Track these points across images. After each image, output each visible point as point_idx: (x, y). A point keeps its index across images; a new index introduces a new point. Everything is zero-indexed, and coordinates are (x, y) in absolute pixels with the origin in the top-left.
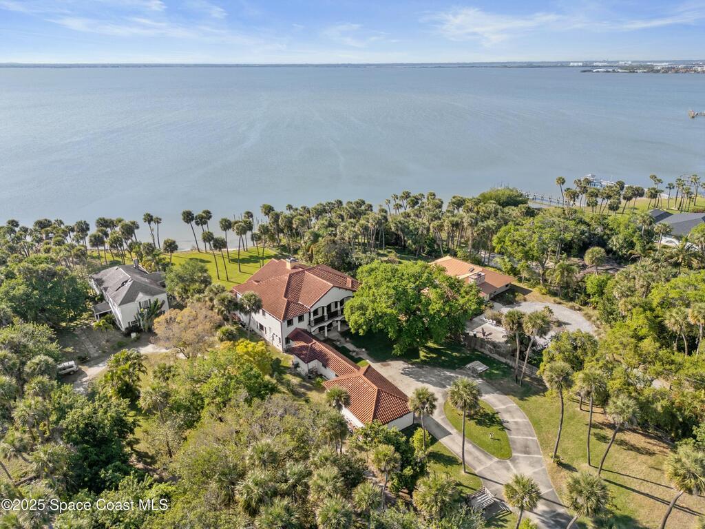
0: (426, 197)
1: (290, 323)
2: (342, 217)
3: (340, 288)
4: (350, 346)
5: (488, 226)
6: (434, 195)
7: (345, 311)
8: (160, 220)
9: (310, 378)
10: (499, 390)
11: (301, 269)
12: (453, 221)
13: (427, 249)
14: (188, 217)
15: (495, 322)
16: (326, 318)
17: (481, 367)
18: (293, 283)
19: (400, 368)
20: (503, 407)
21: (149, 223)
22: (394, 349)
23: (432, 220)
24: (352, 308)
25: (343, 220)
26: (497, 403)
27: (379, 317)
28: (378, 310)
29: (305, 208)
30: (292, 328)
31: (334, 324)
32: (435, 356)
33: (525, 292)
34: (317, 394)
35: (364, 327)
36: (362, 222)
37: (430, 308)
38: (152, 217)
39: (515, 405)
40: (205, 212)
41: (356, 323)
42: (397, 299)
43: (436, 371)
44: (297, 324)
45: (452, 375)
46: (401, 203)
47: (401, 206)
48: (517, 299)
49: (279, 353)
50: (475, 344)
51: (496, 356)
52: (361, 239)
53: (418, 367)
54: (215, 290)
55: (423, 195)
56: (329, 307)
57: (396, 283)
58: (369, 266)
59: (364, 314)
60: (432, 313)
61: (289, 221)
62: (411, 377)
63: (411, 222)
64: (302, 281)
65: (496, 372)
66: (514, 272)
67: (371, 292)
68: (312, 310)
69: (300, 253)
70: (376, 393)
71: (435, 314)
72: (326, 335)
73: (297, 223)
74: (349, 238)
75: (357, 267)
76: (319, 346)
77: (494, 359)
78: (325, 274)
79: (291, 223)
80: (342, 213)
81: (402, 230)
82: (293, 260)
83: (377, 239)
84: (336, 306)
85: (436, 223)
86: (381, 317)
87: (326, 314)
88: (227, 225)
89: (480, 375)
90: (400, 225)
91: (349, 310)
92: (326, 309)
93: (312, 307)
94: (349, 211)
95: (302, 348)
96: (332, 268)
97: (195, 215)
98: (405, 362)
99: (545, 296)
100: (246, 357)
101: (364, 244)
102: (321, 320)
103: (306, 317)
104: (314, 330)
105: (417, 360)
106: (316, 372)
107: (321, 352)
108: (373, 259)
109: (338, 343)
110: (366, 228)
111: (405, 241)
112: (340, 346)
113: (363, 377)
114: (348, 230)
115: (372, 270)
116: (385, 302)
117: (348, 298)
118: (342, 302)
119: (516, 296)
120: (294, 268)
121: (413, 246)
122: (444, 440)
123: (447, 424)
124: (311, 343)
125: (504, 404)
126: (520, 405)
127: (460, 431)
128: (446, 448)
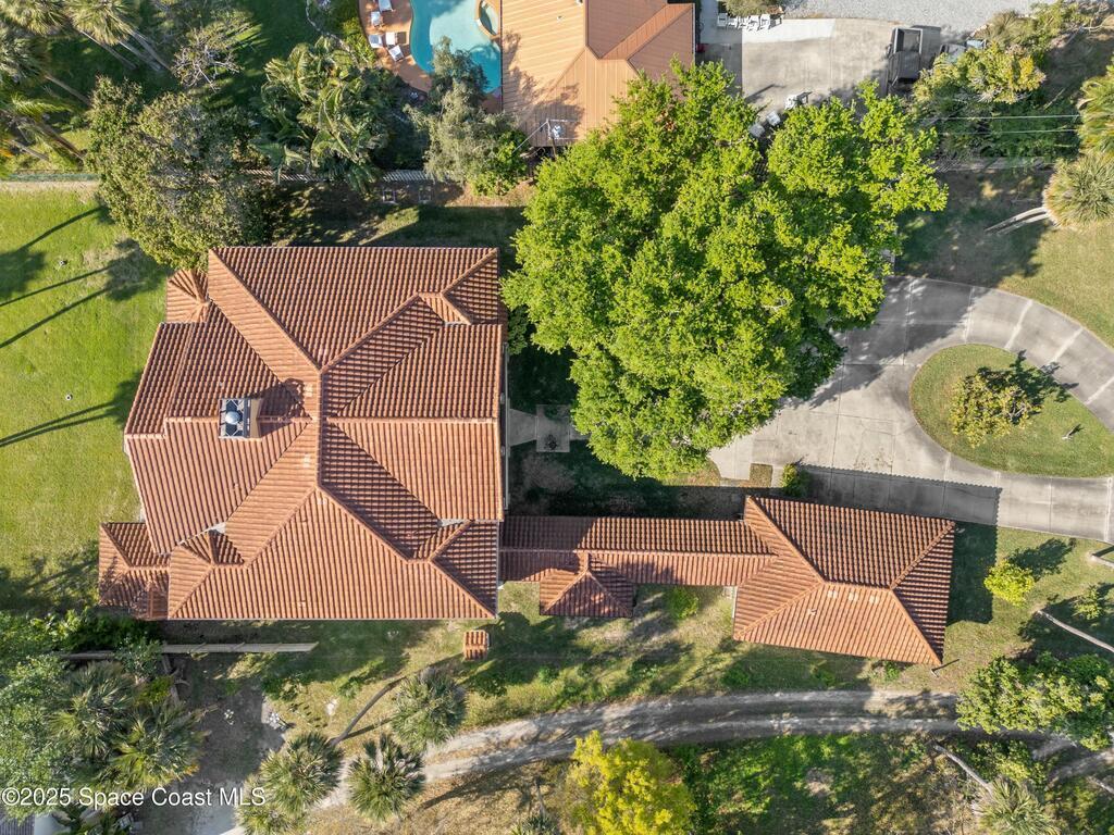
10: (971, 282)
26: (999, 328)
39: (1030, 303)
89: (902, 267)
113: (827, 584)
122: (1005, 517)
123: (971, 472)
124: (584, 565)
125: (1012, 319)
126: (1040, 294)
127: (1005, 467)
128: (1021, 533)
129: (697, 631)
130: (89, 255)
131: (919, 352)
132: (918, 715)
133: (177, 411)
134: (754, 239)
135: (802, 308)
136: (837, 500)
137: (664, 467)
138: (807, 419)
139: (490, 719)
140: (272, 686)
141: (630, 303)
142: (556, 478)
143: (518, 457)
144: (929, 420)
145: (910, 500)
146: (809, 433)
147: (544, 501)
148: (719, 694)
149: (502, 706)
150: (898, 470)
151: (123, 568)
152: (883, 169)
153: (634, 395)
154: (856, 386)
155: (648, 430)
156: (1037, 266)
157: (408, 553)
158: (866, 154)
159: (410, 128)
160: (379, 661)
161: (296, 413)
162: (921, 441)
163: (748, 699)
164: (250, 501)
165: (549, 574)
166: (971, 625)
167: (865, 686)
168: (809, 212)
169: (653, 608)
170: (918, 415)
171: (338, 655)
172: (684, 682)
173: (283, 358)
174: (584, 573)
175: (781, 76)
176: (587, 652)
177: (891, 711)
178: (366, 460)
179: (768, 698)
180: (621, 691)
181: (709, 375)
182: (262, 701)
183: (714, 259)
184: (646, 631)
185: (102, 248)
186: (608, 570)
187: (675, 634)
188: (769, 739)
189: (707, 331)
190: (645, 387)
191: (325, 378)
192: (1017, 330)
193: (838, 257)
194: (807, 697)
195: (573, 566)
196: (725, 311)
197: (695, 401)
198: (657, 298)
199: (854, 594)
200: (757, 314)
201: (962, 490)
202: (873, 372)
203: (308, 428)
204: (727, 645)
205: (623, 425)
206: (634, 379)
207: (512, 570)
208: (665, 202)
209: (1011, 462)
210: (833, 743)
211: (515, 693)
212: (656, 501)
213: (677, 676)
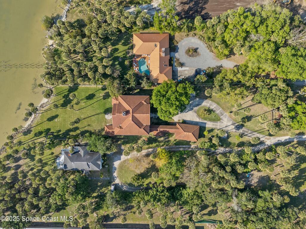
76: (161, 129)
89: (196, 97)
122: (207, 126)
123: (203, 121)
124: (159, 130)
125: (208, 103)
126: (211, 100)
127: (207, 120)
128: (209, 128)
129: (172, 139)
130: (101, 94)
131: (198, 107)
132: (196, 148)
133: (117, 113)
134: (175, 97)
135: (180, 103)
136: (188, 124)
137: (167, 119)
138: (185, 114)
139: (148, 149)
140: (123, 144)
141: (163, 103)
142: (155, 121)
143: (151, 118)
144: (199, 115)
145: (196, 124)
146: (185, 116)
147: (154, 124)
148: (174, 146)
149: (149, 147)
150: (195, 120)
151: (108, 130)
152: (188, 90)
153: (164, 112)
154: (190, 111)
155: (165, 115)
156: (212, 97)
157: (140, 128)
158: (186, 89)
159: (140, 82)
160: (135, 142)
161: (129, 113)
162: (198, 117)
163: (177, 146)
164: (124, 122)
165: (155, 131)
166: (203, 138)
167: (191, 145)
168: (181, 95)
169: (167, 136)
170: (197, 114)
171: (130, 141)
172: (170, 145)
173: (127, 107)
174: (158, 131)
175: (182, 74)
176: (159, 141)
177: (193, 148)
178: (136, 118)
179: (179, 146)
180: (163, 146)
181: (171, 110)
182: (121, 146)
183: (171, 99)
184: (166, 139)
185: (102, 93)
186: (161, 131)
187: (169, 139)
188: (180, 151)
189: (170, 106)
190: (165, 111)
191: (132, 110)
192: (209, 104)
193: (183, 99)
194: (184, 146)
195: (157, 130)
196: (172, 104)
197: (170, 113)
198: (165, 103)
199: (188, 133)
200: (176, 104)
201: (202, 123)
202: (192, 109)
203: (130, 115)
204: (175, 140)
205: (163, 115)
206: (164, 110)
207: (151, 131)
208: (167, 92)
209: (208, 120)
210: (187, 151)
211: (151, 145)
212: (167, 123)
213: (169, 144)
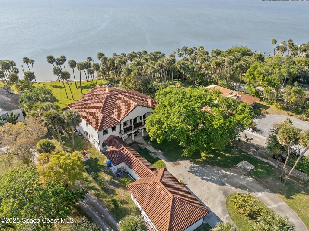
0: (198, 49)
1: (105, 132)
2: (147, 60)
3: (143, 106)
4: (150, 148)
5: (241, 64)
6: (203, 48)
7: (146, 124)
8: (34, 61)
9: (118, 175)
10: (268, 188)
11: (115, 92)
12: (217, 62)
13: (199, 80)
14: (51, 60)
15: (251, 129)
16: (133, 128)
17: (250, 167)
18: (109, 103)
19: (188, 166)
20: (276, 206)
21: (27, 63)
22: (183, 153)
23: (203, 62)
24: (151, 122)
25: (147, 61)
26: (269, 202)
27: (172, 130)
28: (172, 125)
29: (123, 55)
30: (107, 136)
31: (140, 131)
32: (212, 156)
33: (267, 108)
34: (123, 191)
35: (161, 137)
36: (159, 62)
37: (214, 123)
38: (29, 59)
39: (285, 203)
40: (62, 57)
41: (155, 134)
42: (187, 116)
43: (216, 170)
44: (110, 133)
45: (228, 173)
46: (182, 53)
47: (182, 54)
48: (262, 112)
49: (98, 154)
50: (242, 147)
51: (259, 157)
52: (158, 75)
53: (201, 166)
54: (45, 108)
55: (196, 48)
56: (135, 120)
57: (186, 103)
58: (164, 90)
59: (161, 128)
60: (216, 127)
61: (113, 61)
62: (197, 175)
63: (189, 63)
64: (115, 101)
65: (261, 171)
66: (257, 94)
67: (166, 109)
68: (122, 122)
69: (121, 83)
70: (171, 201)
71: (218, 128)
72: (133, 139)
73: (117, 63)
74: (151, 73)
75: (156, 91)
76: (126, 151)
77: (257, 159)
78: (133, 96)
79: (114, 63)
80: (147, 57)
81: (184, 69)
82: (110, 86)
83: (168, 75)
84: (141, 119)
85: (206, 63)
86: (174, 130)
87: (132, 125)
88: (73, 64)
89: (250, 174)
90: (182, 66)
91: (149, 124)
92: (132, 121)
93: (121, 120)
94: (151, 57)
95: (113, 152)
96: (139, 92)
97: (55, 59)
98: (191, 161)
99: (280, 110)
100: (57, 168)
101: (160, 78)
102: (130, 129)
103: (118, 127)
104: (124, 136)
105: (200, 160)
106: (124, 171)
107: (127, 156)
108: (166, 86)
109: (142, 145)
110: (162, 66)
111: (185, 75)
112: (143, 148)
113: (160, 183)
114: (149, 68)
115: (167, 93)
116: (177, 118)
117: (149, 113)
118: (145, 116)
119: (260, 111)
120: (111, 91)
121: (191, 79)
124: (120, 148)
129: (121, 193)
131: (240, 190)
138: (197, 180)
146: (194, 182)
148: (107, 209)
154: (216, 183)
156: (292, 198)
162: (223, 206)
163: (110, 217)
169: (119, 181)
170: (227, 200)
172: (104, 200)
176: (98, 176)
187: (116, 190)
202: (223, 184)
204: (123, 202)
